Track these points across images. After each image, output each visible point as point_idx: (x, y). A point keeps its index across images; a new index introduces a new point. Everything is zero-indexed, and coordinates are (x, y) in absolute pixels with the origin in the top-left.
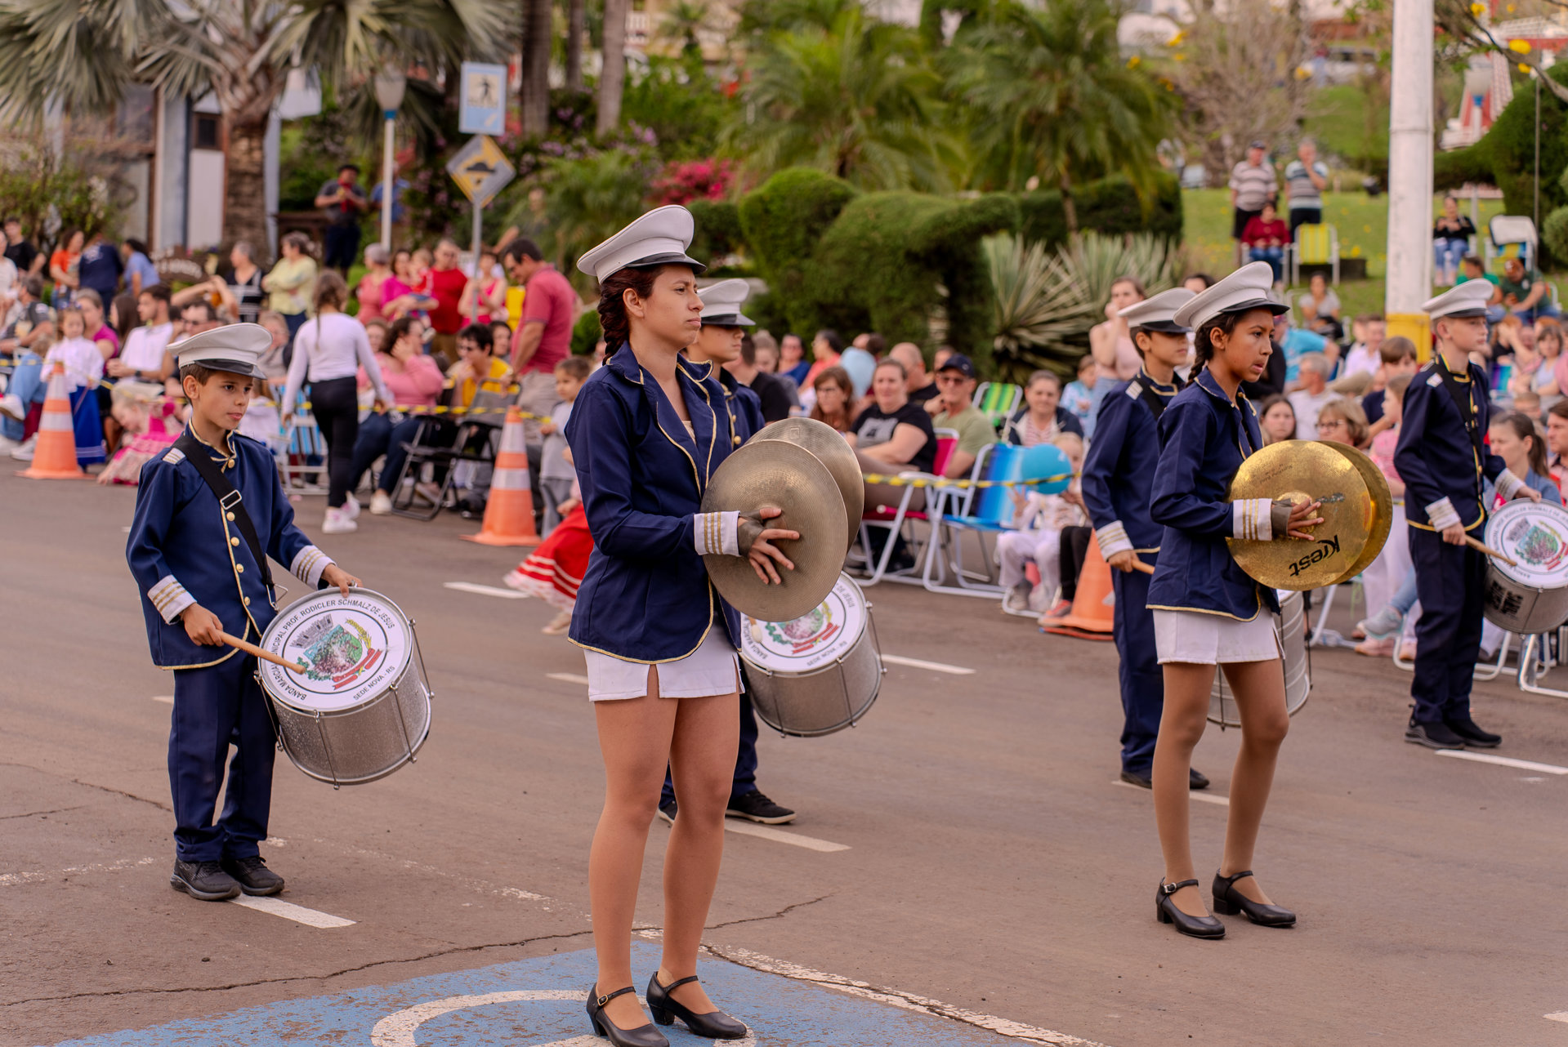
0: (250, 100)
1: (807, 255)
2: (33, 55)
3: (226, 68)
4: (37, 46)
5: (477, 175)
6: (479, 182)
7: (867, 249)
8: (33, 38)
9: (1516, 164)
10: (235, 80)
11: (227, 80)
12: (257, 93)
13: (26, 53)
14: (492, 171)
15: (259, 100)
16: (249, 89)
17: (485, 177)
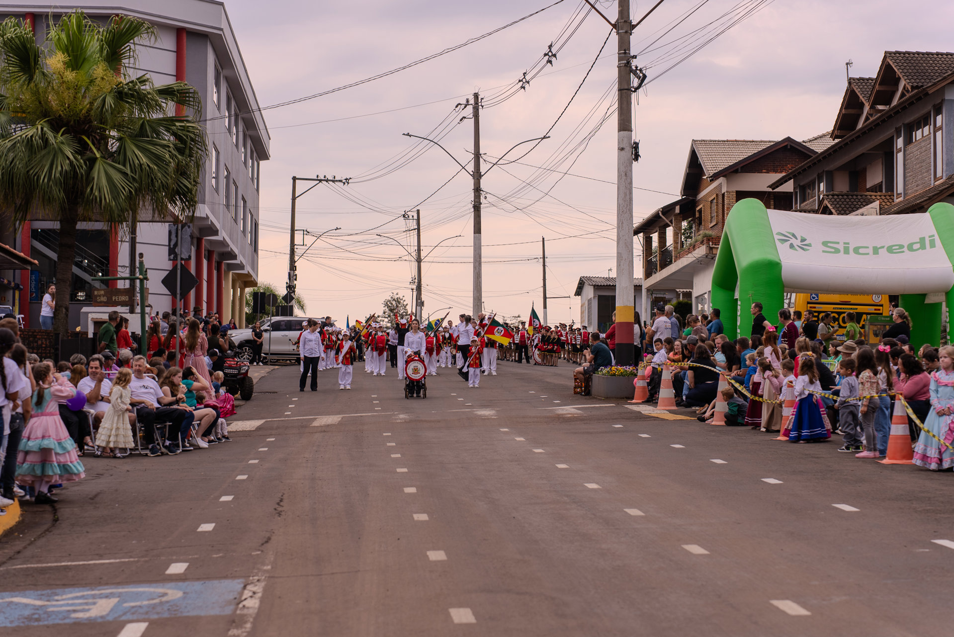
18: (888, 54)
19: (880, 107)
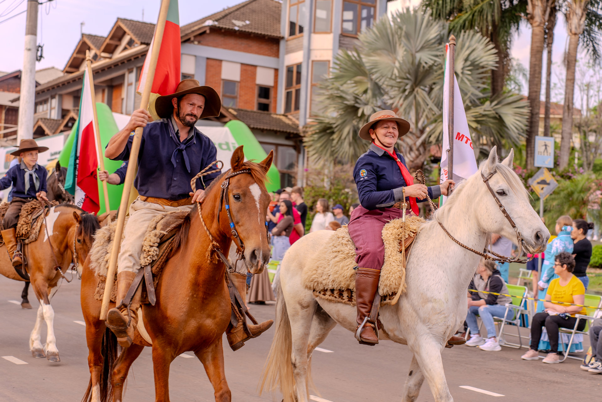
0: (417, 157)
2: (333, 140)
3: (408, 144)
4: (335, 136)
5: (542, 186)
6: (542, 189)
8: (333, 133)
10: (411, 149)
11: (408, 149)
12: (420, 154)
13: (331, 138)
14: (549, 184)
15: (421, 157)
16: (417, 153)
17: (545, 186)
18: (119, 19)
19: (103, 54)
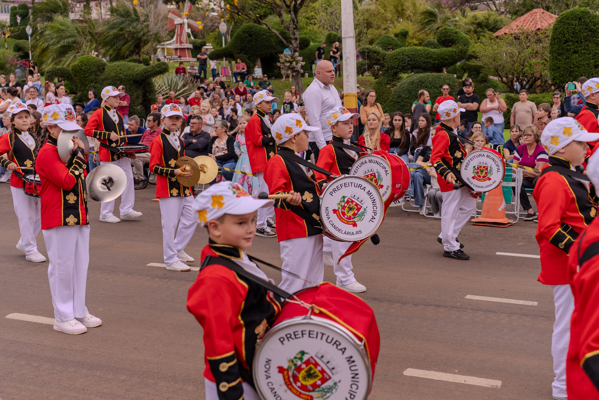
1: (96, 83)
7: (119, 80)
9: (239, 51)
